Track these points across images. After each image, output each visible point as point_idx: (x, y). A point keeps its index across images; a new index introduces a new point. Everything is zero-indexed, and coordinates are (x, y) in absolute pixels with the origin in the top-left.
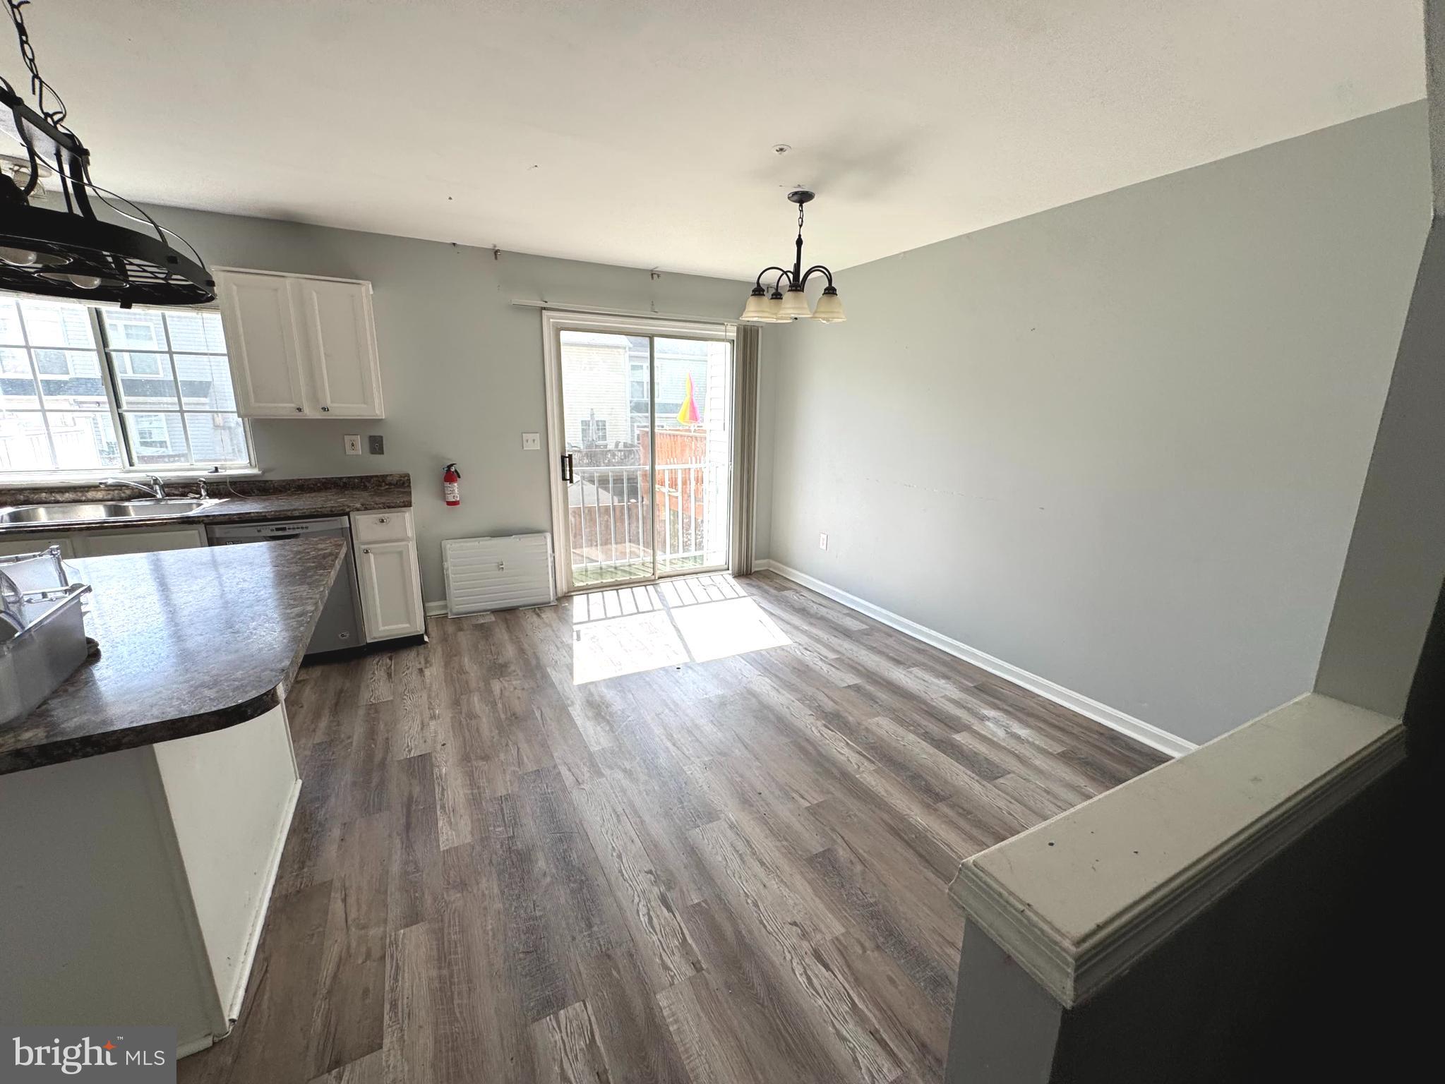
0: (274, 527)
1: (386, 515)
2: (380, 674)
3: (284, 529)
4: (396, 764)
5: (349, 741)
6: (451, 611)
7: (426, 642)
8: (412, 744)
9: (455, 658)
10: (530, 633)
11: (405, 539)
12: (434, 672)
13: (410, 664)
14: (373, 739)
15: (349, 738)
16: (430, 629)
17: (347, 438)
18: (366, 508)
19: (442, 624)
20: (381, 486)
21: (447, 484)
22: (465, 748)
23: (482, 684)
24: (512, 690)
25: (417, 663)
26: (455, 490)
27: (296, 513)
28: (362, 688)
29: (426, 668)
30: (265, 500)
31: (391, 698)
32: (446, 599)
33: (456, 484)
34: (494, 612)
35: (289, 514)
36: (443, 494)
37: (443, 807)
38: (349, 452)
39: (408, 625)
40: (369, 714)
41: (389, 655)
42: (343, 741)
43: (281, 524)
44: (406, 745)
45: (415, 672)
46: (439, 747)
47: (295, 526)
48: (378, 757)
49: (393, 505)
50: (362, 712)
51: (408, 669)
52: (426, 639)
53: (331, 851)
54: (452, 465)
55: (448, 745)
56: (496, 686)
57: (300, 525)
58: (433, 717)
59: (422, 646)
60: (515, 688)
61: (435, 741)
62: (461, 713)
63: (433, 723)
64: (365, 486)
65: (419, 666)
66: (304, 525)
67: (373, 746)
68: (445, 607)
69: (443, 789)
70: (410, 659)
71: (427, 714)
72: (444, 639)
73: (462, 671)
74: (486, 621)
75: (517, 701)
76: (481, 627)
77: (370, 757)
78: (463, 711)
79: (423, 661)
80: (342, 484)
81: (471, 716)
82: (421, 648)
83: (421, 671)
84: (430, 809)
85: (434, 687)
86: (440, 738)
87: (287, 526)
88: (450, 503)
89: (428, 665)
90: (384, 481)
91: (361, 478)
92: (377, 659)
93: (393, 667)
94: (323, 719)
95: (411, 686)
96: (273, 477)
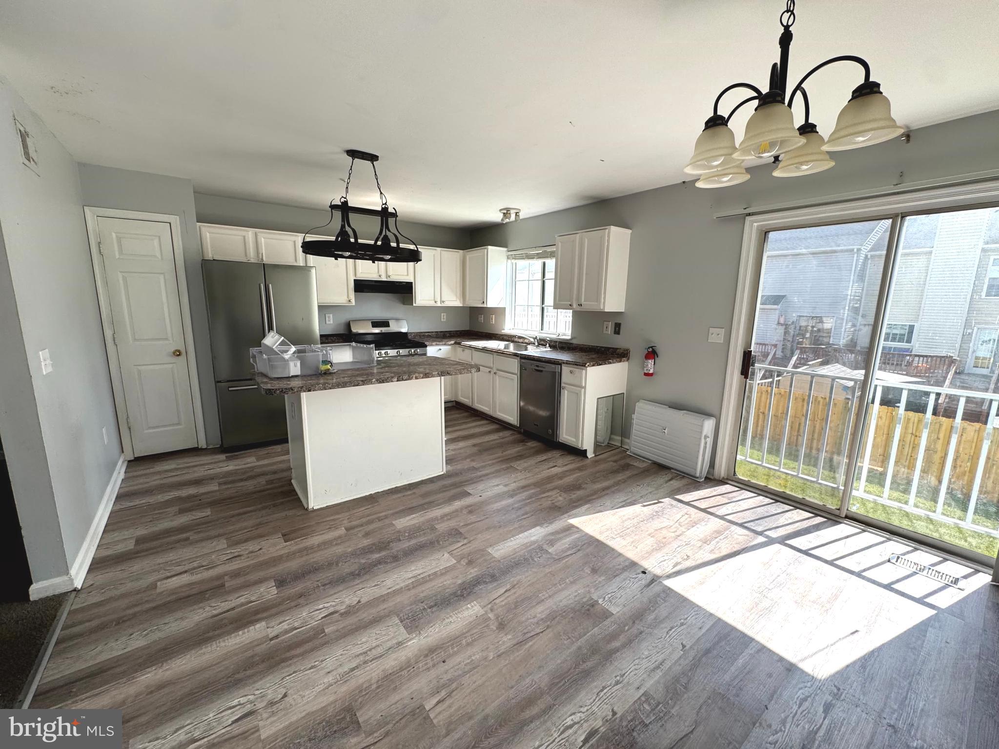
1: (574, 369)
3: (538, 366)
4: (461, 489)
6: (630, 449)
7: (587, 457)
11: (581, 386)
17: (605, 323)
20: (613, 355)
21: (648, 360)
23: (550, 488)
24: (550, 500)
27: (543, 359)
33: (653, 361)
34: (654, 463)
38: (604, 331)
43: (538, 363)
45: (551, 466)
46: (478, 495)
52: (590, 456)
54: (656, 347)
55: (480, 498)
56: (551, 493)
57: (543, 366)
58: (507, 485)
59: (583, 458)
60: (552, 500)
61: (482, 493)
63: (500, 487)
66: (545, 366)
71: (510, 482)
75: (536, 505)
80: (597, 350)
81: (513, 495)
82: (581, 459)
83: (554, 466)
84: (424, 509)
88: (645, 374)
90: (615, 352)
95: (536, 469)
96: (575, 342)
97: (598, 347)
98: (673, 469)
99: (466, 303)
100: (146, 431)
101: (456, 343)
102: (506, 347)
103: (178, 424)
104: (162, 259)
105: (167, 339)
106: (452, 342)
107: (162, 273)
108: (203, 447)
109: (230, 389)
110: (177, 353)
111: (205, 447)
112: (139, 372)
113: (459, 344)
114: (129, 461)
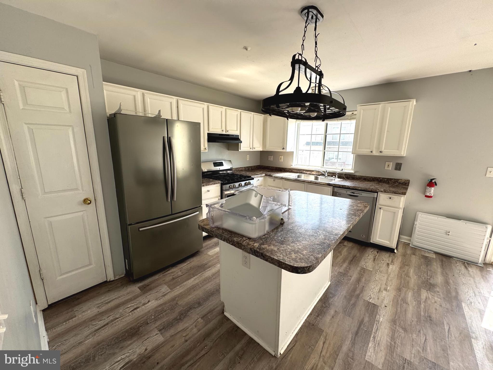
0: (351, 192)
1: (393, 196)
2: (371, 257)
3: (354, 193)
4: (363, 301)
5: (350, 278)
6: (412, 243)
7: (395, 253)
8: (372, 296)
9: (406, 267)
10: (456, 275)
11: (399, 208)
12: (394, 268)
13: (384, 259)
14: (359, 283)
15: (351, 276)
16: (399, 247)
17: (387, 163)
18: (385, 191)
19: (406, 247)
20: (395, 183)
21: (428, 188)
22: (395, 316)
23: (416, 288)
24: (433, 302)
25: (388, 260)
26: (432, 191)
27: (360, 189)
28: (363, 259)
29: (391, 264)
30: (352, 182)
31: (371, 270)
32: (411, 237)
33: (433, 188)
34: (436, 253)
35: (357, 188)
36: (424, 192)
37: (374, 337)
38: (386, 168)
39: (389, 242)
40: (361, 271)
41: (378, 251)
42: (348, 276)
43: (353, 191)
44: (370, 294)
45: (385, 264)
46: (383, 306)
47: (358, 193)
48: (358, 292)
49: (397, 193)
50: (359, 269)
51: (383, 261)
52: (396, 251)
53: (328, 318)
54: (434, 179)
55: (388, 308)
56: (424, 294)
57: (359, 193)
58: (386, 290)
59: (393, 253)
60: (435, 302)
61: (382, 302)
62: (400, 296)
63: (384, 292)
64: (389, 182)
65: (388, 262)
66: (361, 193)
67: (357, 286)
68: (410, 240)
69: (378, 328)
70: (385, 257)
71: (383, 286)
72: (404, 255)
73: (407, 275)
74: (430, 256)
75: (434, 311)
76: (426, 258)
77: (354, 290)
78: (401, 296)
79: (390, 261)
80: (380, 180)
81: (404, 301)
82: (392, 254)
83: (388, 264)
84: (368, 333)
85: (392, 276)
86: (386, 302)
87: (355, 192)
88: (427, 196)
89: (392, 264)
90: (397, 181)
91: (388, 179)
92: (372, 250)
93: (377, 256)
94: (345, 264)
95: (381, 269)
96: (357, 174)
97: (380, 178)
98: (454, 257)
99: (267, 149)
100: (59, 278)
101: (266, 175)
102: (299, 177)
103: (90, 264)
104: (70, 111)
105: (77, 189)
106: (264, 175)
107: (71, 126)
108: (111, 280)
109: (140, 229)
110: (86, 201)
111: (112, 279)
112: (50, 224)
113: (270, 176)
114: (44, 311)
